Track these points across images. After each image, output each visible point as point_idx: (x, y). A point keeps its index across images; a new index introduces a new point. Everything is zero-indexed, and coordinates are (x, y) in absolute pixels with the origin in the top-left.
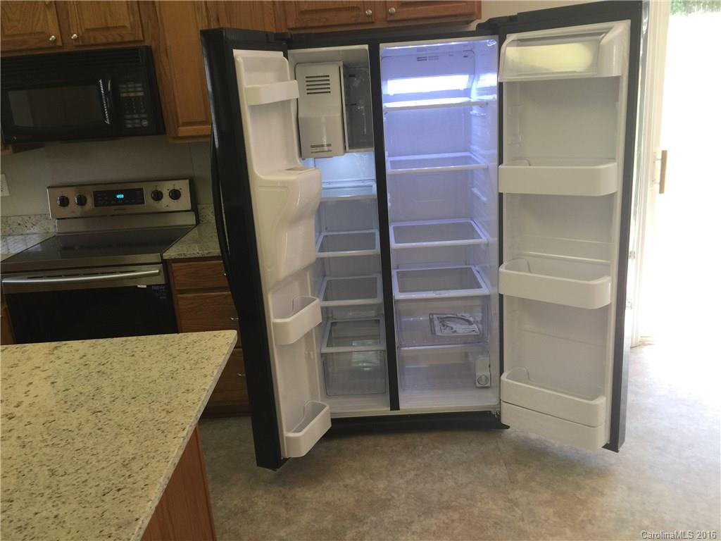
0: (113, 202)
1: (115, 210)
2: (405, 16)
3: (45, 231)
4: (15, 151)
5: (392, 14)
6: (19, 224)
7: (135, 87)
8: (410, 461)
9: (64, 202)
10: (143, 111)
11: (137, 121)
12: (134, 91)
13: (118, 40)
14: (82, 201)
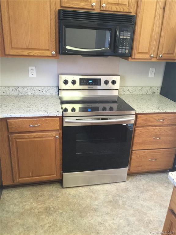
0: (88, 84)
3: (50, 94)
6: (39, 90)
7: (127, 34)
10: (128, 46)
11: (124, 50)
13: (122, 10)
14: (74, 83)
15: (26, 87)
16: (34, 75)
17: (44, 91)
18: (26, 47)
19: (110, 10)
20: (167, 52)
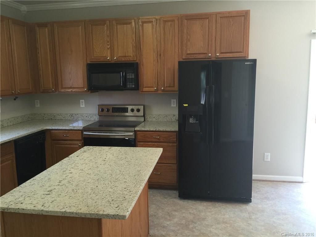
1: (119, 114)
2: (222, 57)
4: (91, 93)
5: (217, 56)
6: (86, 117)
7: (132, 75)
8: (213, 208)
9: (103, 110)
10: (133, 82)
11: (131, 85)
12: (131, 76)
13: (128, 60)
14: (108, 110)
15: (78, 114)
16: (84, 106)
17: (89, 117)
18: (70, 87)
19: (120, 60)
20: (168, 86)
